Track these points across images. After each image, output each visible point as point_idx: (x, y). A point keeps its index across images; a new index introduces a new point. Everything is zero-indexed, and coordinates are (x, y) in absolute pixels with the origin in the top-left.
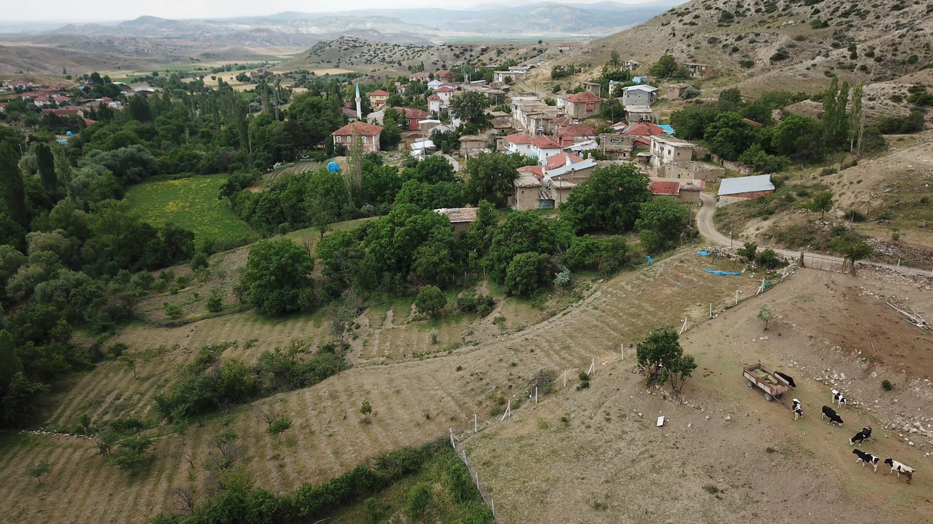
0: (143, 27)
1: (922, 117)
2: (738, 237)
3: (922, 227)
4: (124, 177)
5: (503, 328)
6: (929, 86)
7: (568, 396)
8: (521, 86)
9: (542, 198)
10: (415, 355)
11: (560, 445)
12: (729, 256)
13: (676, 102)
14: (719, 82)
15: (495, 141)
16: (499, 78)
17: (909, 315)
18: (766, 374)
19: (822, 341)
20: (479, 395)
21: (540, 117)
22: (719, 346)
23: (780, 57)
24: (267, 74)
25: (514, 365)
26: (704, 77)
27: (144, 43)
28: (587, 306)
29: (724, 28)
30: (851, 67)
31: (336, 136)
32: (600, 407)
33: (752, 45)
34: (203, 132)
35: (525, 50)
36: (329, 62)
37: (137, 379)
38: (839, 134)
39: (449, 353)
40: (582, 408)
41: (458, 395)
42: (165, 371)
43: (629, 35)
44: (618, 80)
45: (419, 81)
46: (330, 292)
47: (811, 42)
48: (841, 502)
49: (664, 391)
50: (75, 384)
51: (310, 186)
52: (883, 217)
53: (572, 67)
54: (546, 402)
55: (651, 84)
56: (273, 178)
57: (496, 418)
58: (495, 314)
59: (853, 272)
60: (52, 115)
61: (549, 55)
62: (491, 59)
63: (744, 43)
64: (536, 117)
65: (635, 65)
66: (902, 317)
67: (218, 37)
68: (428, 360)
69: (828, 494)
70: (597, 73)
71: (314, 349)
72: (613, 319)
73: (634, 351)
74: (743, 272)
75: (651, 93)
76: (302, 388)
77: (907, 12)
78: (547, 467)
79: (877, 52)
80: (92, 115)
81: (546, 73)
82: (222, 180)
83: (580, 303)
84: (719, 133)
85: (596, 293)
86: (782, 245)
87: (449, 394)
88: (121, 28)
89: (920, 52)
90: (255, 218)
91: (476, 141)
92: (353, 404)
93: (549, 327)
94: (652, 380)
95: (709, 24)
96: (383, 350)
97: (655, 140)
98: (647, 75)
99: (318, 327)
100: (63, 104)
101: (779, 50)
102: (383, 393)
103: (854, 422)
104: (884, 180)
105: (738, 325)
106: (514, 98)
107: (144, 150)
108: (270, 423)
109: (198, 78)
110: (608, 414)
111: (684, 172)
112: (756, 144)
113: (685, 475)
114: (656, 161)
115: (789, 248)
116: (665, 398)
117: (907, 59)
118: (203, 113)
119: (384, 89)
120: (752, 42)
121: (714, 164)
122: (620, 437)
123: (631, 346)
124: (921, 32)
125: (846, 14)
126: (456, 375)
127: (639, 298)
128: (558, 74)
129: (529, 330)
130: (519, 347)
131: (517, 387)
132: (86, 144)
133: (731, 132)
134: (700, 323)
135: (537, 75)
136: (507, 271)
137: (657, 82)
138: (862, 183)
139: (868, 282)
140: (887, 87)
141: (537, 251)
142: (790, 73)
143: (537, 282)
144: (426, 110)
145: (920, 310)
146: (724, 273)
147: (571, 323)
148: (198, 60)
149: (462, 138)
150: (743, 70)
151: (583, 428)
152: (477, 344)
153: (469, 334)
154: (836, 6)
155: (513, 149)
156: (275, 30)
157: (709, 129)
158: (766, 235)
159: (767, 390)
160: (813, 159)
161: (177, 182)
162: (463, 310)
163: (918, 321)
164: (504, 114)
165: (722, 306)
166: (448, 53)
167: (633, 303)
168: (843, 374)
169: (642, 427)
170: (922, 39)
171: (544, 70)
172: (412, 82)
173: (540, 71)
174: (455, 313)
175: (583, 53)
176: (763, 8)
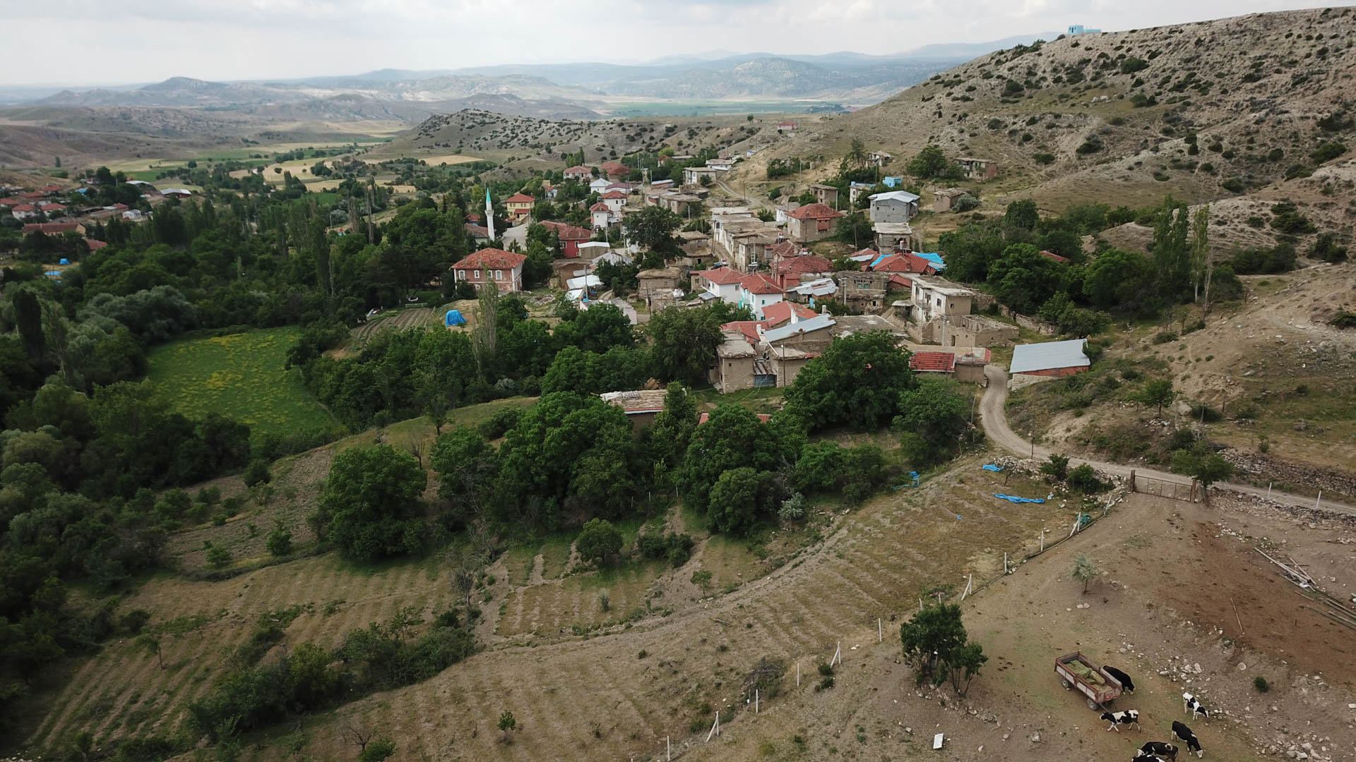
0: (174, 94)
1: (1292, 249)
2: (1041, 441)
3: (1299, 430)
4: (146, 334)
5: (707, 588)
6: (1301, 204)
7: (804, 700)
8: (724, 188)
9: (759, 373)
10: (577, 630)
12: (1029, 473)
13: (947, 216)
14: (1005, 185)
15: (689, 276)
16: (693, 177)
17: (1287, 568)
18: (1088, 669)
19: (1166, 613)
20: (672, 697)
21: (753, 240)
22: (1020, 620)
23: (1090, 148)
24: (356, 163)
25: (723, 649)
26: (985, 177)
27: (175, 117)
28: (828, 553)
29: (1011, 106)
30: (1191, 167)
31: (457, 270)
32: (850, 717)
33: (1050, 131)
34: (263, 261)
35: (728, 129)
36: (447, 146)
37: (163, 668)
38: (1177, 276)
39: (627, 627)
40: (824, 720)
41: (642, 698)
42: (205, 654)
43: (876, 114)
44: (862, 182)
45: (577, 178)
46: (451, 524)
47: (1133, 126)
49: (942, 693)
50: (69, 678)
51: (420, 352)
52: (1245, 415)
53: (797, 160)
54: (770, 710)
55: (910, 190)
56: (365, 334)
57: (698, 737)
58: (693, 565)
59: (1207, 501)
60: (39, 234)
61: (763, 138)
62: (680, 144)
63: (1039, 128)
64: (746, 241)
65: (887, 158)
66: (1279, 572)
67: (283, 108)
68: (597, 639)
70: (832, 170)
71: (428, 617)
72: (865, 574)
73: (897, 626)
74: (1049, 498)
75: (910, 204)
76: (411, 684)
77: (1265, 85)
79: (1225, 144)
80: (97, 233)
81: (760, 170)
82: (291, 337)
83: (817, 547)
84: (1009, 275)
85: (840, 531)
86: (1103, 455)
87: (629, 697)
88: (142, 95)
89: (1286, 145)
90: (340, 400)
91: (661, 278)
92: (487, 711)
93: (773, 587)
94: (924, 676)
95: (990, 99)
96: (530, 621)
97: (917, 284)
98: (904, 174)
99: (434, 580)
100: (56, 215)
101: (1088, 139)
102: (530, 694)
104: (1244, 357)
105: (1046, 584)
106: (715, 210)
107: (175, 294)
108: (363, 745)
109: (255, 171)
110: (862, 730)
111: (960, 332)
112: (1061, 292)
114: (920, 314)
115: (1113, 460)
116: (943, 703)
117: (1267, 154)
118: (263, 227)
119: (527, 193)
120: (1050, 126)
121: (1003, 320)
123: (893, 620)
124: (1286, 115)
125: (1180, 87)
126: (637, 665)
127: (901, 539)
128: (776, 172)
129: (745, 592)
130: (731, 619)
131: (728, 685)
132: (89, 280)
133: (1026, 273)
134: (991, 581)
135: (747, 173)
136: (711, 495)
137: (918, 184)
138: (1213, 361)
139: (1227, 515)
140: (1241, 204)
141: (754, 466)
142: (1104, 175)
143: (754, 513)
144: (588, 226)
145: (1302, 560)
146: (1023, 500)
147: (806, 580)
148: (255, 143)
149: (642, 274)
150: (1039, 167)
151: (826, 752)
152: (668, 614)
153: (656, 595)
154: (1165, 75)
155: (715, 290)
156: (368, 96)
157: (994, 268)
158: (1080, 439)
159: (1091, 695)
160: (1142, 314)
161: (223, 340)
162: (647, 555)
163: (1300, 578)
164: (701, 234)
165: (1022, 554)
166: (618, 134)
167: (893, 548)
168: (1197, 665)
169: (911, 751)
170: (1287, 125)
171: (756, 165)
172: (568, 180)
173: (751, 167)
174: (635, 559)
175: (812, 140)
176: (1064, 76)
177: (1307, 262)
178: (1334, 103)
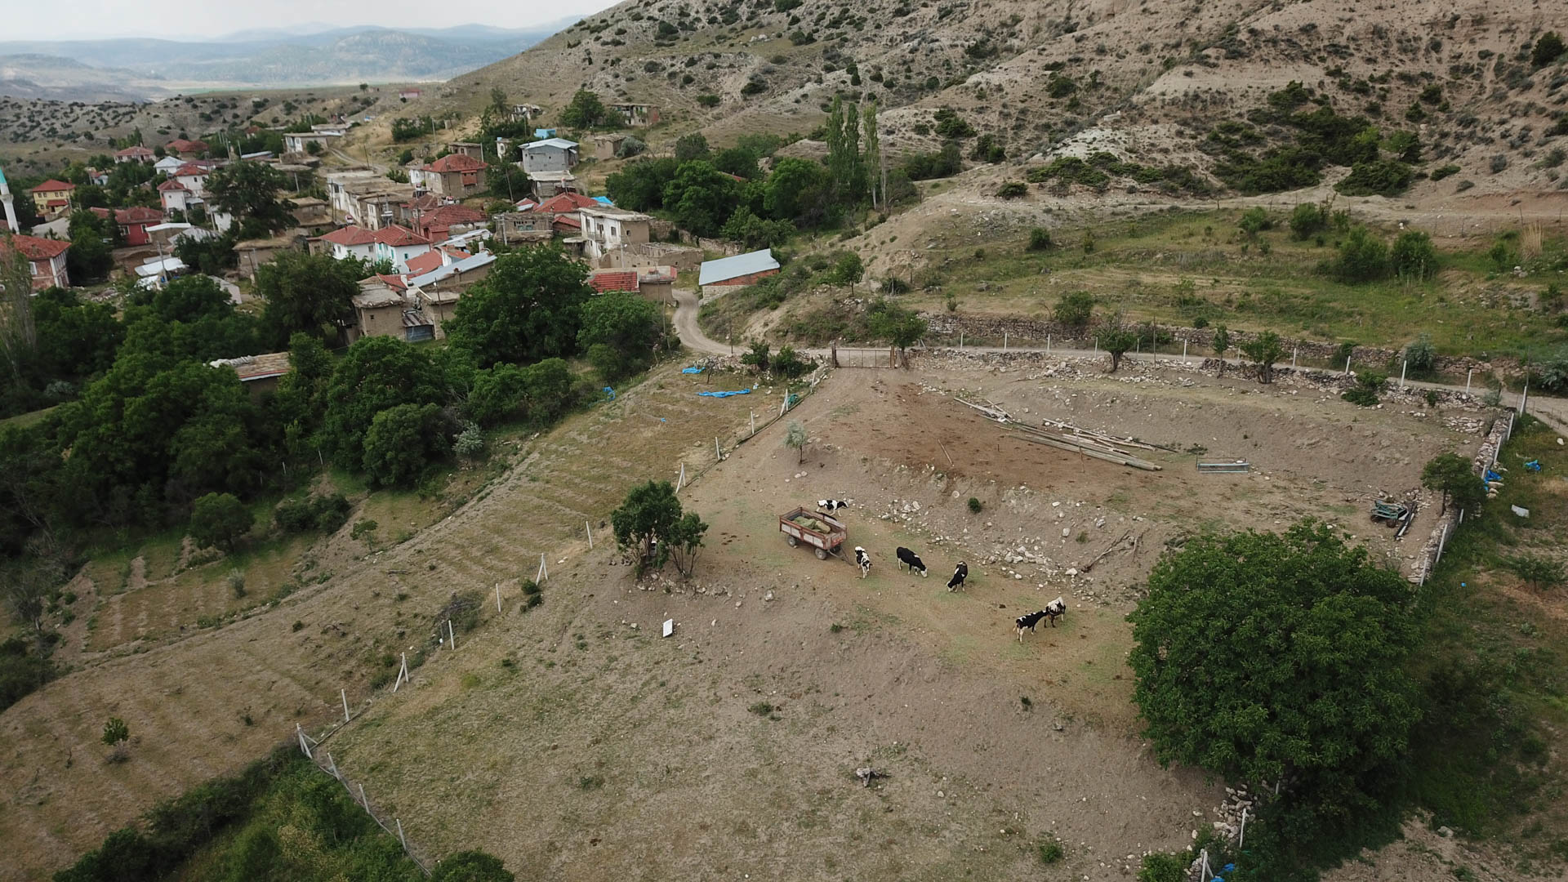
1: (957, 152)
2: (740, 342)
3: (981, 290)
5: (373, 542)
6: (959, 109)
7: (509, 624)
8: (339, 156)
9: (410, 325)
10: (203, 624)
11: (506, 704)
12: (731, 369)
13: (611, 163)
14: (672, 130)
15: (306, 246)
16: (296, 144)
17: (986, 409)
18: (812, 520)
19: (880, 464)
20: (344, 661)
21: (383, 200)
22: (739, 498)
23: (754, 88)
25: (403, 598)
26: (648, 124)
28: (519, 479)
29: (667, 49)
30: (856, 97)
32: (565, 630)
33: (711, 71)
35: (337, 101)
38: (854, 183)
39: (273, 606)
40: (537, 638)
41: (304, 671)
43: (517, 64)
44: (510, 136)
45: (135, 161)
47: (794, 64)
48: (945, 676)
49: (666, 579)
52: (932, 284)
53: (428, 120)
54: (470, 643)
55: (566, 138)
57: (384, 691)
58: (356, 518)
59: (906, 364)
61: (383, 107)
62: (275, 118)
63: (699, 70)
64: (375, 201)
65: (535, 111)
66: (977, 413)
68: (233, 625)
69: (925, 670)
70: (473, 127)
72: (565, 490)
73: (610, 530)
74: (754, 388)
75: (569, 151)
77: (915, 19)
78: (490, 745)
79: (885, 73)
81: (383, 133)
83: (505, 476)
84: (686, 195)
85: (531, 456)
86: (803, 343)
87: (286, 674)
89: (940, 73)
91: (268, 249)
92: (85, 734)
93: (457, 524)
94: (645, 567)
95: (643, 42)
96: (135, 628)
97: (586, 214)
98: (558, 124)
101: (752, 79)
102: (146, 702)
103: (940, 563)
104: (925, 233)
105: (762, 463)
106: (330, 176)
110: (581, 638)
111: (640, 258)
112: (743, 206)
113: (718, 700)
114: (594, 249)
115: (814, 345)
116: (669, 591)
117: (925, 83)
119: (63, 179)
120: (711, 67)
121: (685, 244)
122: (607, 669)
123: (603, 525)
124: (937, 43)
125: (835, 23)
126: (293, 639)
127: (602, 451)
128: (404, 133)
129: (422, 537)
130: (408, 567)
131: (414, 632)
133: (703, 192)
134: (705, 470)
135: (367, 137)
136: (364, 444)
137: (575, 135)
138: (897, 240)
139: (927, 375)
140: (907, 113)
141: (415, 402)
142: (773, 109)
143: (423, 455)
144: (158, 207)
145: (998, 401)
146: (728, 393)
147: (495, 511)
149: (240, 246)
150: (704, 110)
151: (542, 668)
152: (327, 579)
153: (308, 567)
154: (820, 11)
155: (341, 254)
157: (669, 191)
158: (778, 331)
159: (818, 542)
160: (823, 222)
162: (290, 529)
163: (998, 415)
164: (316, 201)
165: (733, 441)
166: (186, 112)
167: (594, 461)
168: (915, 504)
169: (640, 645)
170: (939, 53)
171: (379, 129)
172: (121, 164)
173: (371, 130)
174: (274, 537)
175: (443, 96)
176: (718, 16)
177: (972, 164)
178: (978, 30)
